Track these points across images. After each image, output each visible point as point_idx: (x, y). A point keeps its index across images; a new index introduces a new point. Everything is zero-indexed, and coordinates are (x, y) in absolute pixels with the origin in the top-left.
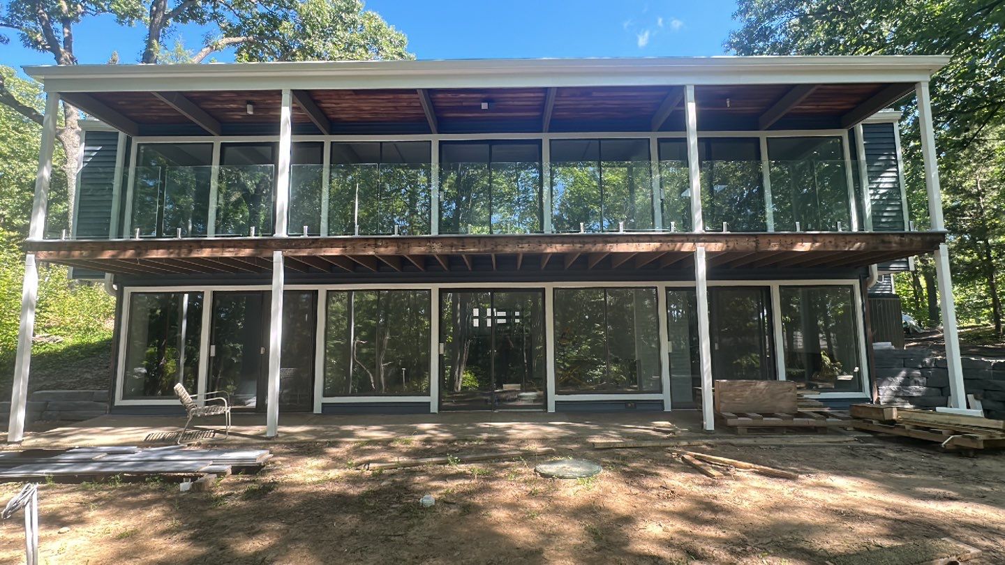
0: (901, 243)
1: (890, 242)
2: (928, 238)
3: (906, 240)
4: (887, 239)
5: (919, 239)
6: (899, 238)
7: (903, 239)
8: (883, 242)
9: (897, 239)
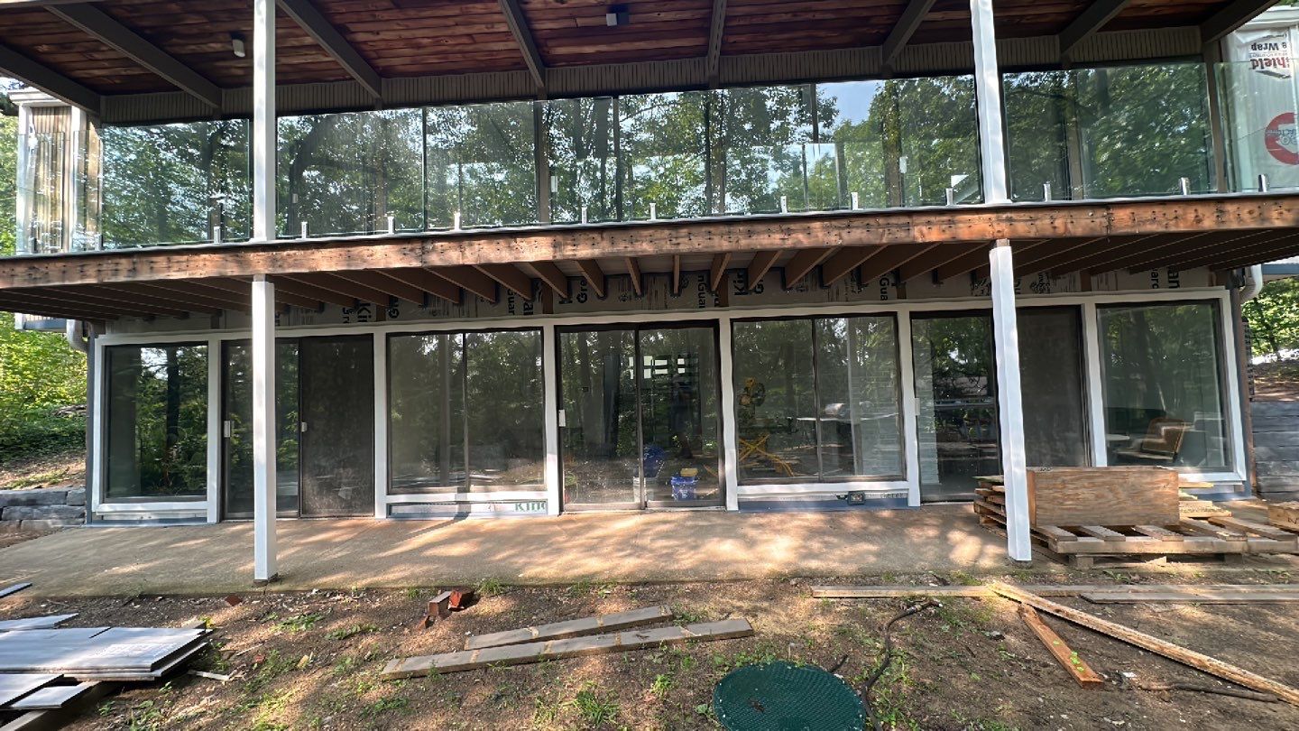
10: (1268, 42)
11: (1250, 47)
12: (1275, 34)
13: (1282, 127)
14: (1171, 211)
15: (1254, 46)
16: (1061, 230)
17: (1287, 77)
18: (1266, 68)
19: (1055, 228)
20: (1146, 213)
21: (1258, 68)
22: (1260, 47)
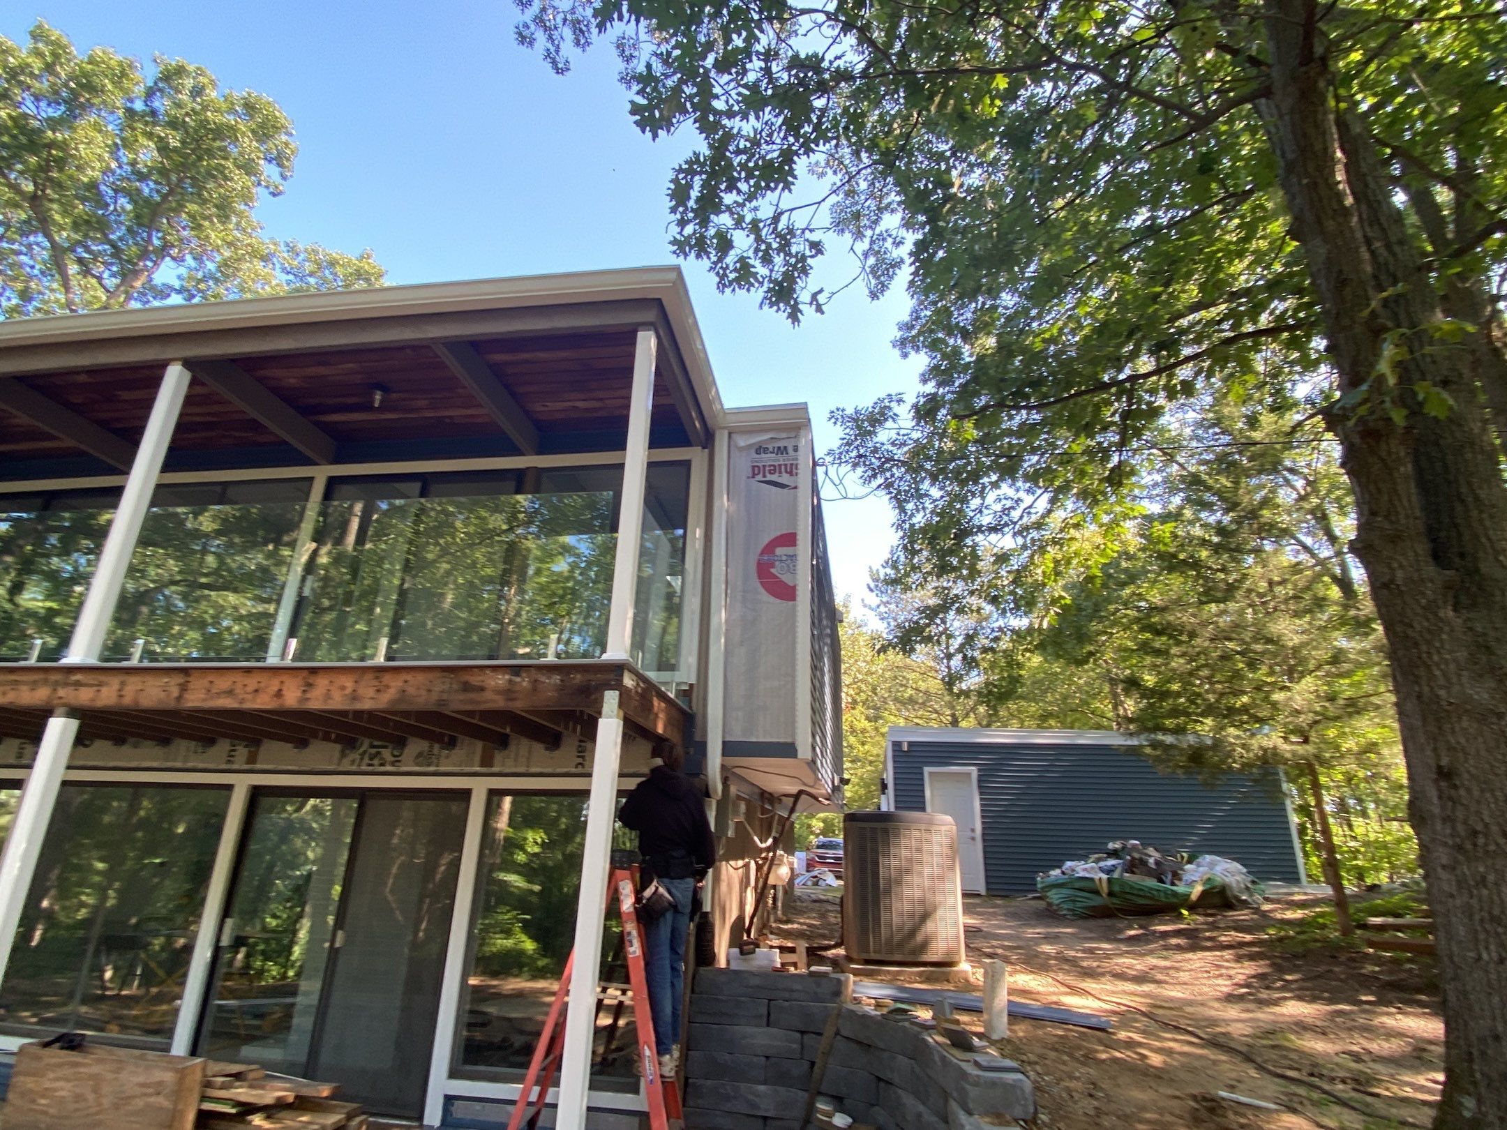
0: (509, 693)
1: (482, 689)
2: (578, 678)
3: (524, 682)
4: (475, 680)
5: (556, 679)
6: (507, 677)
7: (518, 679)
8: (467, 688)
9: (501, 680)
10: (776, 445)
11: (753, 451)
12: (784, 435)
13: (779, 551)
14: (252, 682)
15: (760, 449)
16: (128, 700)
17: (795, 488)
18: (769, 477)
19: (121, 696)
20: (223, 683)
21: (760, 477)
22: (766, 450)
